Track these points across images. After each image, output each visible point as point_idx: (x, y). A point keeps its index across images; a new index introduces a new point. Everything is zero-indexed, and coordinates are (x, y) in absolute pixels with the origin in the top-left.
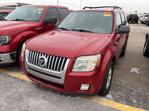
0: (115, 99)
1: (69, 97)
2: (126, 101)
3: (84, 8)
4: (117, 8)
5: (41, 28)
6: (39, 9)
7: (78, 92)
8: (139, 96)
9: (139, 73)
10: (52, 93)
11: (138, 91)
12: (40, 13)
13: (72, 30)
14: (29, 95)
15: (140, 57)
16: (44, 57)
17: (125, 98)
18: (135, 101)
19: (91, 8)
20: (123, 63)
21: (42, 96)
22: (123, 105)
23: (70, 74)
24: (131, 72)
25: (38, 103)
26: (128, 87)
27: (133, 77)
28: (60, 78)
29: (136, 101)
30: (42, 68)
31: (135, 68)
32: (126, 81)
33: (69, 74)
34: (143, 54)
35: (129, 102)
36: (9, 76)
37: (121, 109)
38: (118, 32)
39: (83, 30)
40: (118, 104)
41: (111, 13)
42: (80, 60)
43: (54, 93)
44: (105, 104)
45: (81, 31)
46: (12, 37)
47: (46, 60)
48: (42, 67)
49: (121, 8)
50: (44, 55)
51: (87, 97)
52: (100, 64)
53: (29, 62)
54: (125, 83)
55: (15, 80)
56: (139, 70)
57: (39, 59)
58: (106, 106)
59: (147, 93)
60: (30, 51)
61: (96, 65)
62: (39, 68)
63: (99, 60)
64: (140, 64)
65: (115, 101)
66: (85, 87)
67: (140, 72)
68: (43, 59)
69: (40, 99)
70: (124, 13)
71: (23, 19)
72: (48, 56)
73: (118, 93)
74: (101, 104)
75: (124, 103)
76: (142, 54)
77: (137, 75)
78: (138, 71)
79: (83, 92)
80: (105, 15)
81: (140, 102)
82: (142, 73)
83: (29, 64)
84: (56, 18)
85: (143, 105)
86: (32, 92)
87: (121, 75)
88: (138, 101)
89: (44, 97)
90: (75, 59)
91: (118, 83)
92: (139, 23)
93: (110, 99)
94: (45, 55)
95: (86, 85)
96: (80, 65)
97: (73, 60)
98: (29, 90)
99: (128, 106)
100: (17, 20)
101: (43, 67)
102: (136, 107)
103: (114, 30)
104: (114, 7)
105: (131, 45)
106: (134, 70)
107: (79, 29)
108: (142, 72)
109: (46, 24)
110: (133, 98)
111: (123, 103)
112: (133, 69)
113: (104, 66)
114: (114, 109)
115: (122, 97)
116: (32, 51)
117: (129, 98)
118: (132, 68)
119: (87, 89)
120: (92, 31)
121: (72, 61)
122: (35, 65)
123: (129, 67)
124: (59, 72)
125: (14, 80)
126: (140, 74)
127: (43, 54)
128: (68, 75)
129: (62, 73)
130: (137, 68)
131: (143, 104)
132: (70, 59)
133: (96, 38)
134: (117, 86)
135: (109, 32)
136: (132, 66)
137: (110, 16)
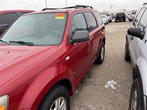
9: (115, 88)
13: (10, 42)
15: (121, 63)
24: (105, 89)
27: (106, 97)
31: (112, 81)
38: (72, 41)
45: (21, 43)
49: (92, 8)
56: (116, 83)
64: (118, 74)
77: (113, 92)
78: (115, 86)
80: (57, 18)
82: (119, 88)
108: (119, 86)
112: (109, 82)
118: (107, 81)
126: (116, 91)
130: (115, 81)
136: (108, 78)
137: (63, 18)
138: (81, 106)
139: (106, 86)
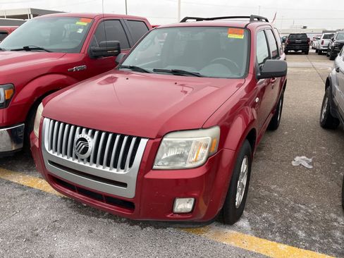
0: (257, 229)
1: (148, 229)
2: (281, 234)
3: (184, 20)
4: (259, 19)
5: (84, 66)
6: (78, 23)
7: (168, 216)
8: (311, 222)
9: (311, 167)
10: (110, 220)
11: (310, 211)
12: (80, 31)
13: (155, 70)
14: (54, 228)
15: (313, 131)
16: (87, 137)
17: (279, 228)
18: (301, 234)
19: (198, 19)
20: (275, 144)
21: (84, 228)
22: (275, 243)
23: (150, 175)
24: (293, 167)
25: (76, 245)
26: (286, 202)
27: (297, 178)
28: (125, 185)
29: (304, 235)
30: (81, 163)
31: (303, 157)
32: (281, 186)
33: (148, 176)
34: (321, 123)
35: (289, 238)
36: (9, 182)
37: (271, 254)
38: (259, 74)
39: (181, 71)
40: (264, 241)
41: (243, 30)
42: (171, 142)
43: (115, 221)
44: (233, 243)
45: (176, 73)
46: (14, 90)
47: (91, 143)
48: (83, 160)
49: (267, 21)
50: (87, 132)
51: (190, 228)
52: (218, 150)
53: (52, 148)
54: (278, 192)
55: (21, 192)
56: (310, 160)
57: (76, 140)
58: (236, 248)
59: (329, 213)
60: (55, 121)
61: (209, 152)
62: (76, 161)
63: (217, 141)
64: (312, 147)
65: (256, 236)
66: (184, 205)
67: (313, 165)
68: (83, 140)
69: (80, 236)
70: (275, 31)
71: (41, 47)
72: (96, 133)
73: (265, 215)
74: (224, 243)
75: (278, 238)
76: (317, 123)
77: (307, 172)
78: (309, 164)
79: (180, 216)
80: (231, 36)
81: (315, 236)
82: (318, 168)
83: (51, 152)
84: (118, 44)
85: (320, 243)
86: (62, 220)
87: (271, 172)
88: (309, 233)
89: (91, 231)
90: (159, 140)
91: (263, 192)
92: (313, 54)
93: (245, 232)
94: (90, 131)
95: (188, 199)
96: (172, 153)
97: (156, 142)
98: (55, 216)
99: (286, 246)
100: (27, 49)
101: (85, 160)
102: (306, 248)
103: (251, 71)
104: (252, 18)
105: (294, 104)
106: (301, 160)
107: (170, 68)
108: (317, 164)
109: (96, 57)
110: (297, 226)
111: (274, 240)
112: (297, 158)
113: (228, 155)
114: (254, 254)
115: (273, 224)
116: (60, 123)
117: (288, 227)
118: (294, 157)
119: (190, 210)
120: (201, 73)
121: (154, 143)
122: (66, 154)
123: (288, 154)
124: (122, 172)
125: (19, 192)
126: (313, 171)
127: (84, 130)
128: (144, 178)
129: (129, 174)
130: (307, 157)
131: (322, 241)
132: (147, 140)
133: (210, 90)
134: (262, 199)
135: (240, 74)
136: (296, 153)
137: (242, 37)
138: (258, 186)
139: (294, 163)
